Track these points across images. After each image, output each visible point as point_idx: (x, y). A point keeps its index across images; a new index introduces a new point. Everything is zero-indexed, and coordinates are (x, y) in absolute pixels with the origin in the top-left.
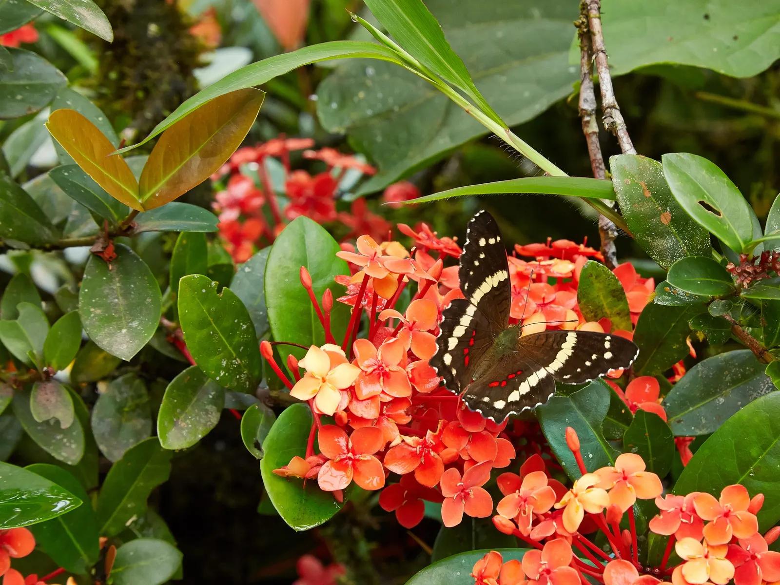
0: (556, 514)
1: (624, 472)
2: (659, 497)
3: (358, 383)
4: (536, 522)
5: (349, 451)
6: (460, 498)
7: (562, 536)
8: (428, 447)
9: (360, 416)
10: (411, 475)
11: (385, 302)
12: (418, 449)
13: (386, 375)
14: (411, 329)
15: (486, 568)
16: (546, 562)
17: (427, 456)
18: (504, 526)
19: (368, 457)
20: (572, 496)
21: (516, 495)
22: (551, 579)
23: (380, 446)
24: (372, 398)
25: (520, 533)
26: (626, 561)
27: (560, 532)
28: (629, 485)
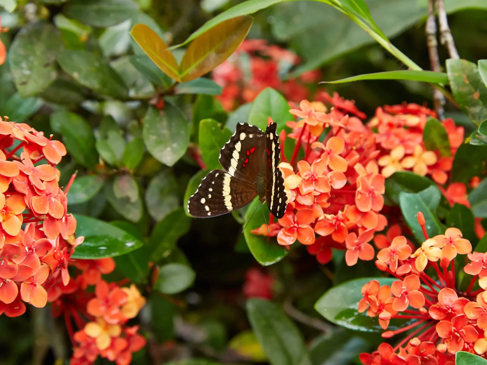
0: (411, 261)
1: (450, 238)
2: (470, 253)
3: (301, 185)
4: (399, 265)
5: (295, 223)
6: (356, 249)
7: (414, 273)
8: (339, 220)
9: (303, 204)
10: (329, 236)
11: (315, 138)
12: (334, 222)
13: (316, 180)
14: (329, 154)
15: (370, 290)
16: (405, 288)
17: (339, 226)
18: (381, 266)
19: (305, 226)
20: (421, 251)
21: (389, 249)
22: (407, 297)
23: (313, 220)
24: (309, 194)
25: (390, 271)
26: (451, 289)
27: (413, 271)
28: (453, 246)
